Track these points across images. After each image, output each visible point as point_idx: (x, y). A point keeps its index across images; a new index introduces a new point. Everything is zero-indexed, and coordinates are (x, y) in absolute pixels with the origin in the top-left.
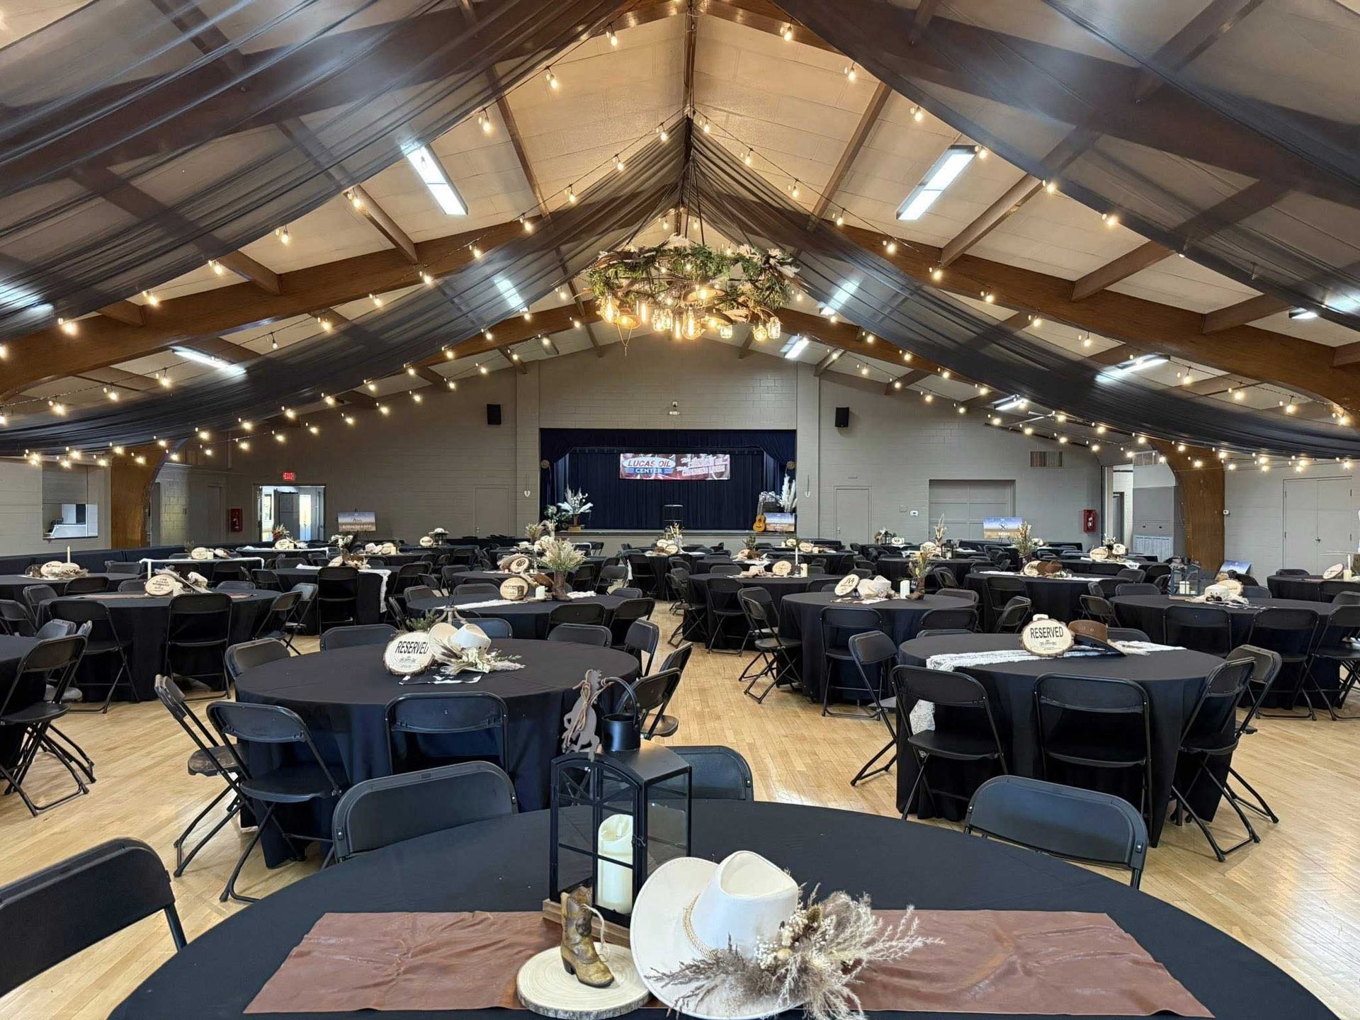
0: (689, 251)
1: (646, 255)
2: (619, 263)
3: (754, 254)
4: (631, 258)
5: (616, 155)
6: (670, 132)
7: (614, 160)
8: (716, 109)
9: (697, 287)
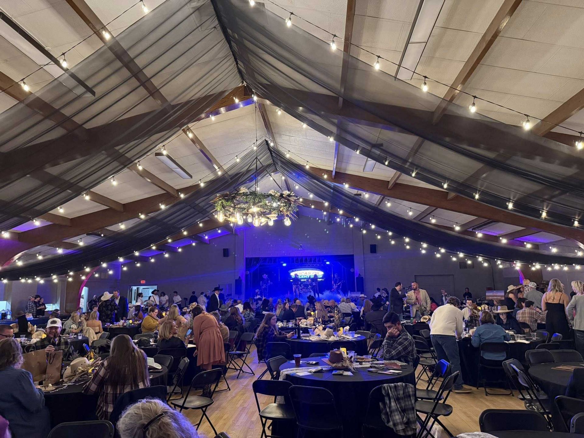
0: (249, 193)
1: (232, 195)
2: (222, 199)
3: (276, 193)
4: (227, 197)
5: (237, 156)
6: (258, 147)
7: (235, 158)
8: (284, 135)
9: (253, 207)
